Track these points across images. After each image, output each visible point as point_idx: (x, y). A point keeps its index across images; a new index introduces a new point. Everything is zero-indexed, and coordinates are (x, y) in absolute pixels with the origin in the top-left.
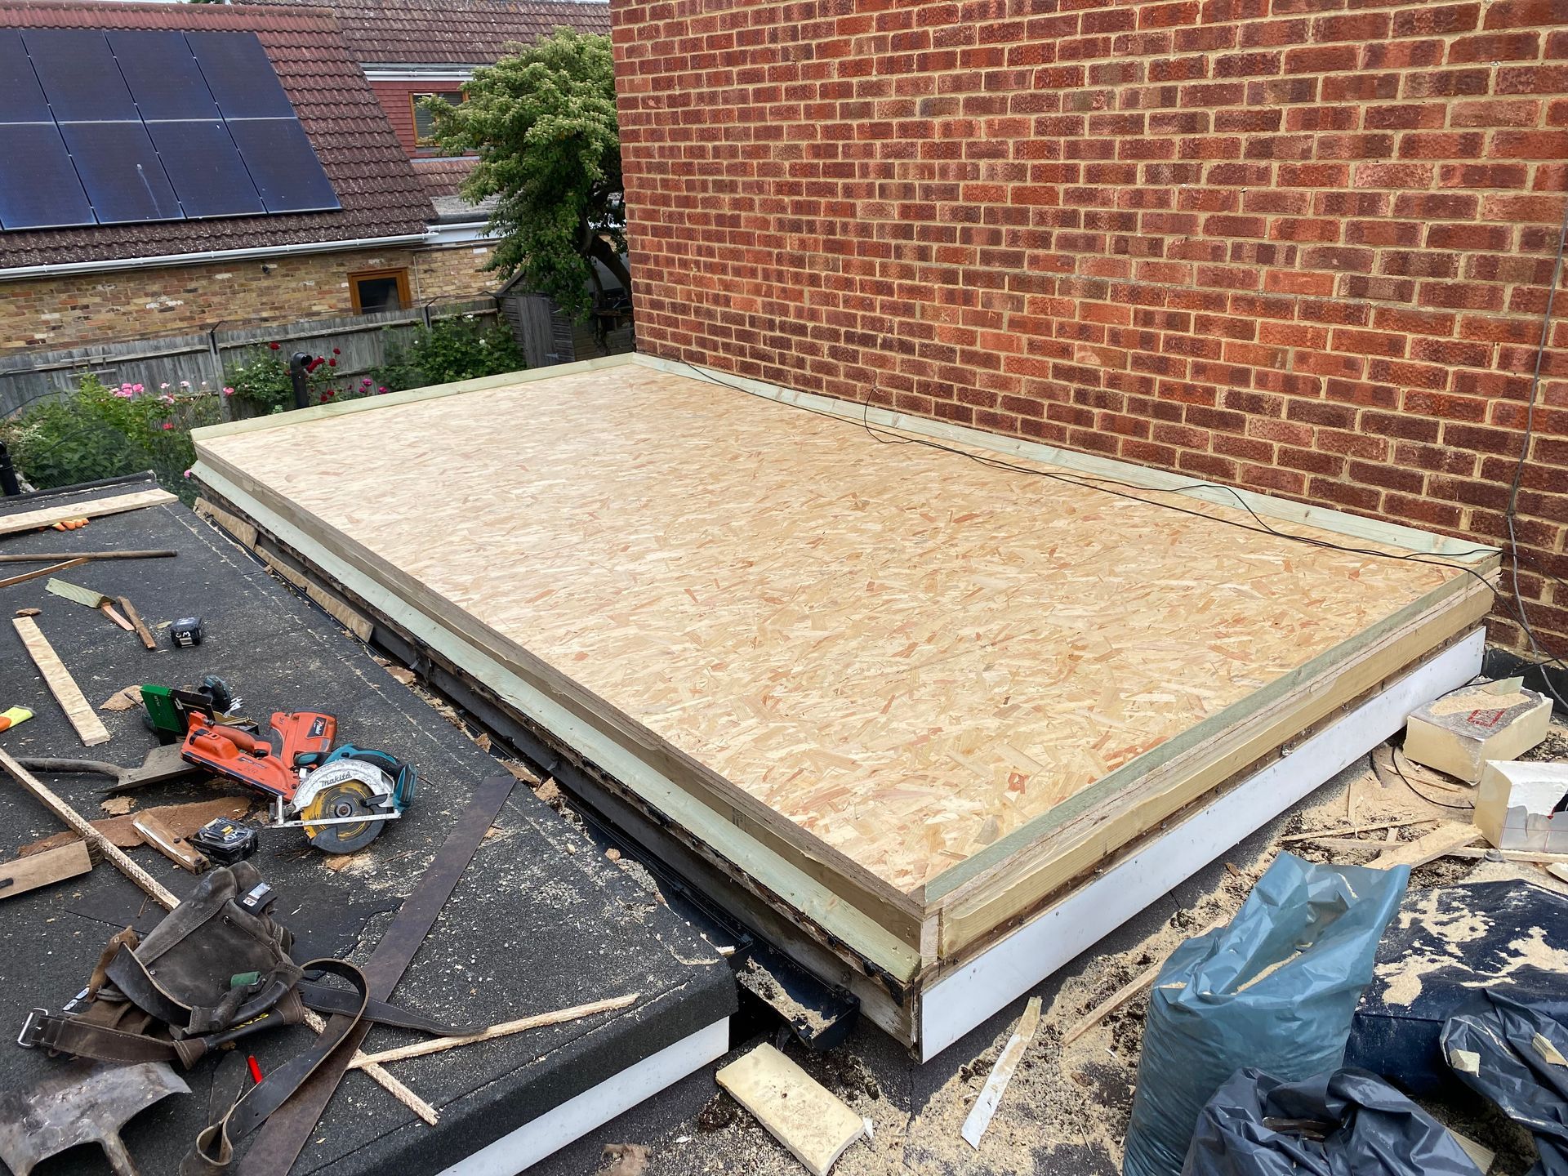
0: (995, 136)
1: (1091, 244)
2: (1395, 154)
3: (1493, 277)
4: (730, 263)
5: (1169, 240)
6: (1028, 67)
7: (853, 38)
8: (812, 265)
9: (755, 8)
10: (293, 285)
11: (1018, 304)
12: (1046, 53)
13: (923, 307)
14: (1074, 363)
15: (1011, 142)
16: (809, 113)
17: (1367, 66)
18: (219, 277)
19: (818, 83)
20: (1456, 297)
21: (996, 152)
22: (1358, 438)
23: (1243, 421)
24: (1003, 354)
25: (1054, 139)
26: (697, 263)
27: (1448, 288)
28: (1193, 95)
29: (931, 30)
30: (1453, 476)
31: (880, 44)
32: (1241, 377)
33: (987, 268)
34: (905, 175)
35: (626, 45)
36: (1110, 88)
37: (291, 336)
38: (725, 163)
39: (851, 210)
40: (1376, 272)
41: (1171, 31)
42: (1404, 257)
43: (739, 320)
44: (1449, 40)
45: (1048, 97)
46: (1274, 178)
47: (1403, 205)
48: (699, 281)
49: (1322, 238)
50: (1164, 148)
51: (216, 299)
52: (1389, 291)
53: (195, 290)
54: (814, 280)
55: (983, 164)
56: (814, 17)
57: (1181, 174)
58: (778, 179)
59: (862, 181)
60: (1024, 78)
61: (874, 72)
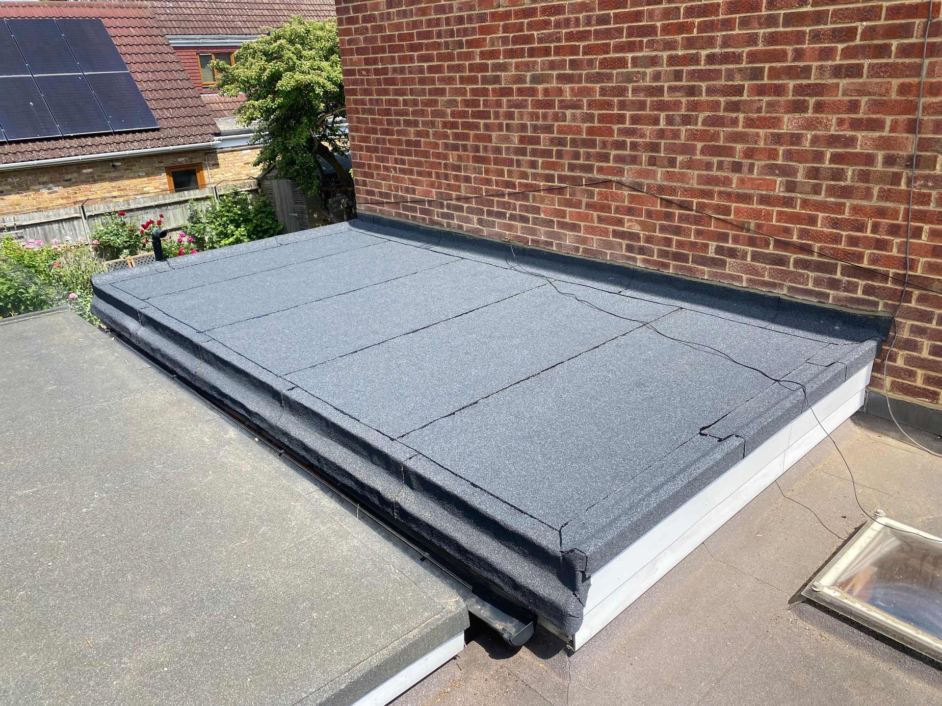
0: (576, 96)
1: (634, 160)
2: (811, 110)
3: (868, 182)
4: (415, 168)
5: (680, 158)
6: (594, 57)
7: (488, 37)
8: (466, 170)
9: (428, 18)
10: (132, 175)
11: (591, 194)
12: (605, 49)
13: (534, 196)
14: (625, 229)
15: (585, 100)
16: (463, 80)
17: (794, 60)
18: (85, 171)
19: (467, 63)
20: (846, 192)
21: (576, 106)
22: (791, 272)
23: (725, 262)
24: (582, 224)
25: (611, 98)
26: (395, 169)
27: (844, 187)
28: (692, 75)
29: (535, 33)
30: (846, 294)
31: (505, 41)
32: (724, 237)
33: (572, 174)
34: (522, 119)
35: (347, 38)
36: (643, 70)
37: (132, 207)
38: (411, 109)
39: (489, 139)
40: (800, 178)
41: (679, 38)
42: (817, 170)
43: (422, 202)
44: (840, 46)
45: (607, 74)
46: (741, 124)
47: (815, 140)
48: (396, 179)
49: (769, 158)
50: (676, 105)
51: (83, 185)
52: (808, 189)
53: (70, 180)
54: (467, 179)
55: (569, 112)
56: (464, 24)
57: (686, 120)
58: (443, 120)
59: (495, 121)
60: (592, 63)
61: (502, 57)
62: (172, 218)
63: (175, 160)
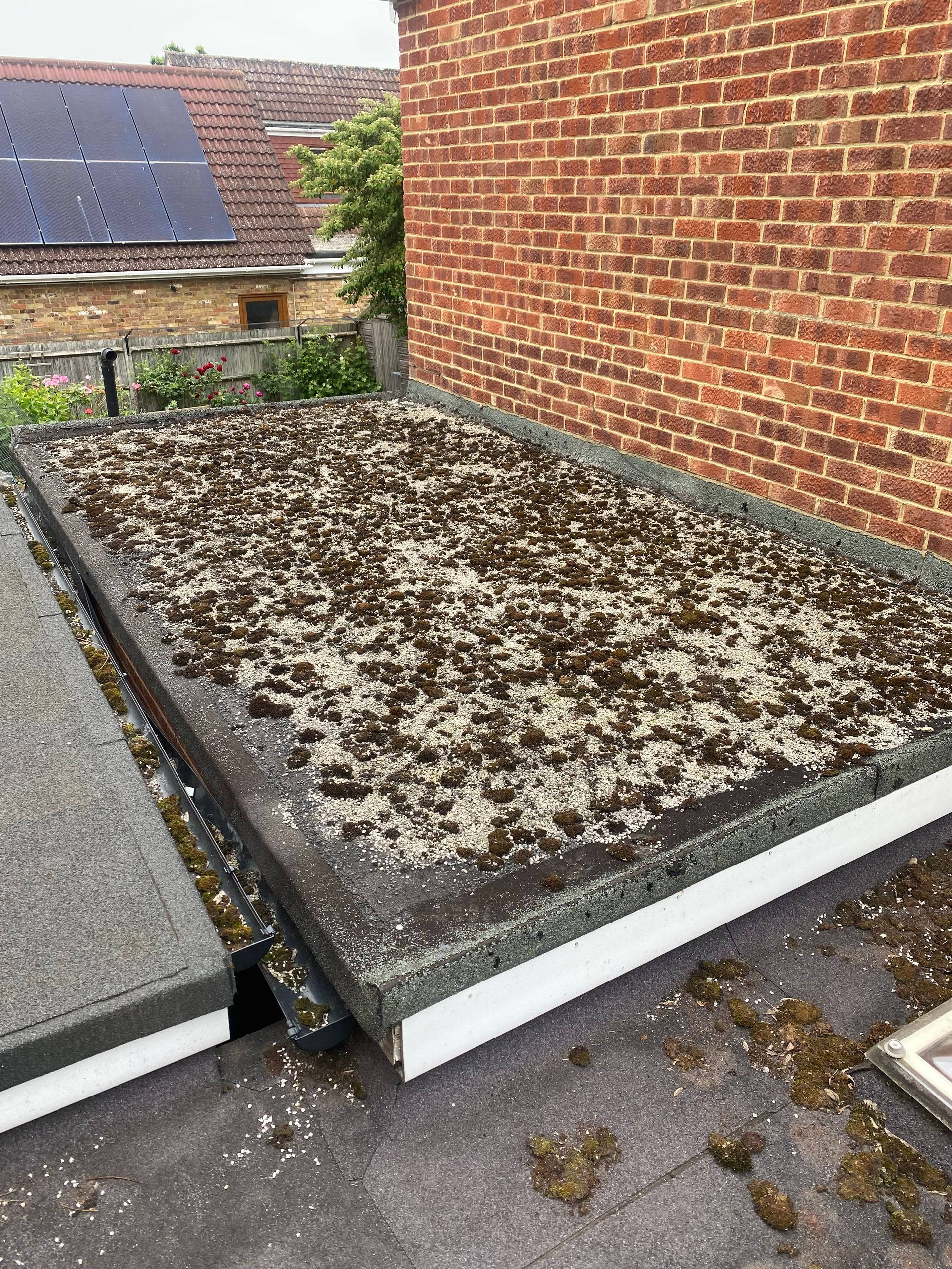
0: (708, 172)
1: (785, 281)
4: (483, 289)
5: (856, 279)
6: (741, 102)
7: (592, 77)
8: (548, 291)
9: (513, 48)
10: (195, 302)
11: (717, 337)
12: (758, 88)
13: (636, 336)
14: (761, 397)
15: (721, 178)
16: (553, 149)
18: (136, 292)
19: (560, 120)
21: (706, 189)
23: (910, 462)
24: (701, 384)
25: (760, 175)
26: (457, 289)
28: (891, 130)
29: (658, 65)
32: (911, 418)
33: (692, 302)
34: (627, 211)
35: (410, 86)
36: (813, 123)
37: (189, 344)
38: (483, 197)
39: (581, 243)
41: (875, 63)
43: (487, 341)
45: (757, 132)
48: (459, 306)
50: (860, 184)
51: (133, 311)
53: (117, 302)
54: (548, 307)
55: (695, 199)
56: (561, 55)
57: (874, 211)
58: (523, 213)
59: (591, 215)
60: (737, 113)
61: (608, 110)
62: (239, 364)
63: (252, 286)
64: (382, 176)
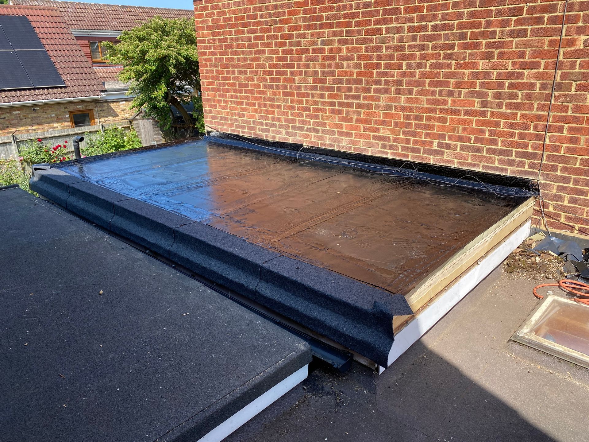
0: (350, 53)
1: (387, 91)
2: (496, 58)
3: (531, 100)
4: (245, 101)
5: (415, 89)
6: (361, 28)
7: (293, 17)
8: (278, 100)
9: (254, 6)
10: (46, 116)
11: (359, 114)
12: (369, 23)
13: (322, 116)
14: (380, 134)
15: (355, 55)
16: (276, 44)
17: (486, 27)
18: (14, 113)
19: (280, 34)
20: (518, 106)
21: (350, 59)
22: (485, 157)
23: (443, 152)
24: (353, 132)
25: (372, 53)
26: (231, 101)
27: (515, 103)
28: (423, 38)
29: (324, 14)
30: (518, 168)
31: (304, 19)
32: (442, 137)
33: (347, 101)
34: (315, 67)
36: (393, 35)
37: (46, 136)
39: (293, 81)
40: (490, 98)
41: (415, 15)
42: (500, 93)
43: (248, 122)
44: (514, 18)
45: (369, 38)
46: (453, 67)
47: (499, 75)
48: (232, 108)
49: (471, 87)
50: (413, 56)
51: (13, 122)
52: (495, 105)
53: (4, 118)
54: (279, 107)
55: (345, 63)
56: (278, 9)
57: (420, 65)
58: (264, 70)
59: (297, 70)
60: (360, 31)
61: (302, 30)
63: (75, 107)
64: (152, 54)
